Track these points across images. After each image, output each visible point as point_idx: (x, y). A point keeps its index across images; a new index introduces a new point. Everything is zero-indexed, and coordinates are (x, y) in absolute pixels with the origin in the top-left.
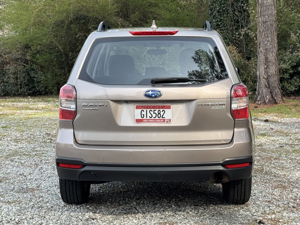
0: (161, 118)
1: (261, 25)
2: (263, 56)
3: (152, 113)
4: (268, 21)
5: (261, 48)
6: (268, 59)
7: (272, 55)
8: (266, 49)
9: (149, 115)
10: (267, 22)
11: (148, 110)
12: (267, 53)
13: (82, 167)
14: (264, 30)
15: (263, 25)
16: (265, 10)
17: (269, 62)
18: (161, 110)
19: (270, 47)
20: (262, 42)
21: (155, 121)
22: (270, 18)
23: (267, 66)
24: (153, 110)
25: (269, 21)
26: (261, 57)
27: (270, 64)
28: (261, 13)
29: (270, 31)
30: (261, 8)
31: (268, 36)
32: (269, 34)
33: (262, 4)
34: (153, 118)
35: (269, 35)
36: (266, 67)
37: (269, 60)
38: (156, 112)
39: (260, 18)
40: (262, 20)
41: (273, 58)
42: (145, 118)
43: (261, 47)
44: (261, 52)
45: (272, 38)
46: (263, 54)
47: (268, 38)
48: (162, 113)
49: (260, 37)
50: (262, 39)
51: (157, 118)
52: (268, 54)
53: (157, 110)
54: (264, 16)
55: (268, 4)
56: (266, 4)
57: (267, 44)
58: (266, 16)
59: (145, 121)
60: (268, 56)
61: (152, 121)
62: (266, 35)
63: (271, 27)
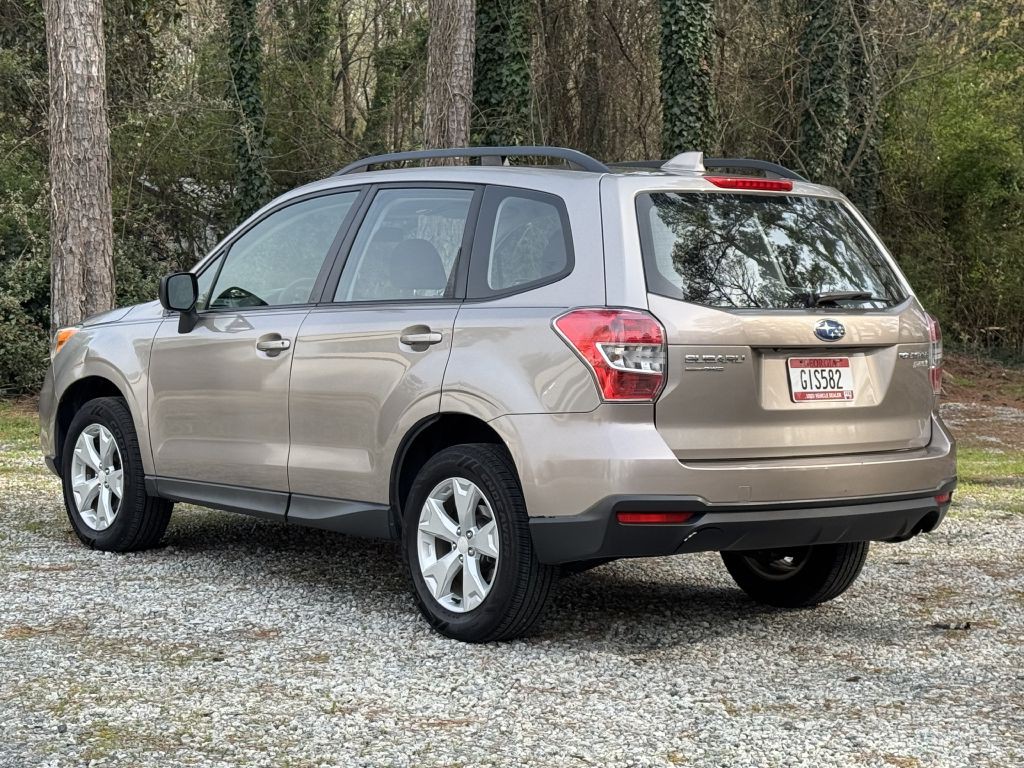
0: (836, 389)
1: (71, 169)
2: (76, 265)
3: (819, 376)
4: (90, 157)
5: (69, 241)
6: (92, 274)
7: (103, 264)
8: (87, 244)
9: (815, 382)
10: (90, 160)
11: (813, 370)
12: (89, 256)
13: (692, 517)
14: (80, 186)
15: (77, 171)
16: (83, 125)
17: (95, 282)
18: (834, 369)
19: (97, 239)
20: (72, 222)
21: (827, 397)
22: (97, 148)
23: (90, 296)
24: (819, 369)
25: (95, 159)
26: (71, 268)
27: (98, 290)
28: (68, 131)
29: (97, 187)
30: (69, 118)
31: (92, 205)
32: (94, 198)
33: (72, 104)
34: (822, 390)
35: (95, 202)
36: (84, 299)
37: (95, 279)
38: (826, 374)
39: (67, 148)
40: (74, 153)
41: (106, 273)
42: (808, 390)
43: (69, 236)
44: (71, 251)
45: (104, 211)
46: (76, 260)
47: (92, 211)
48: (836, 377)
49: (67, 205)
50: (72, 213)
51: (829, 389)
52: (91, 260)
53: (827, 369)
54: (79, 141)
55: (90, 107)
56: (84, 106)
57: (88, 228)
58: (86, 143)
59: (809, 396)
60: (91, 265)
61: (822, 396)
62: (87, 201)
63: (100, 178)
